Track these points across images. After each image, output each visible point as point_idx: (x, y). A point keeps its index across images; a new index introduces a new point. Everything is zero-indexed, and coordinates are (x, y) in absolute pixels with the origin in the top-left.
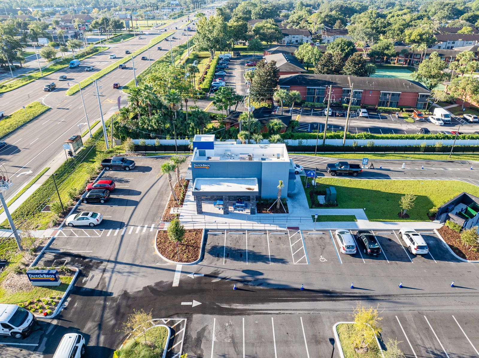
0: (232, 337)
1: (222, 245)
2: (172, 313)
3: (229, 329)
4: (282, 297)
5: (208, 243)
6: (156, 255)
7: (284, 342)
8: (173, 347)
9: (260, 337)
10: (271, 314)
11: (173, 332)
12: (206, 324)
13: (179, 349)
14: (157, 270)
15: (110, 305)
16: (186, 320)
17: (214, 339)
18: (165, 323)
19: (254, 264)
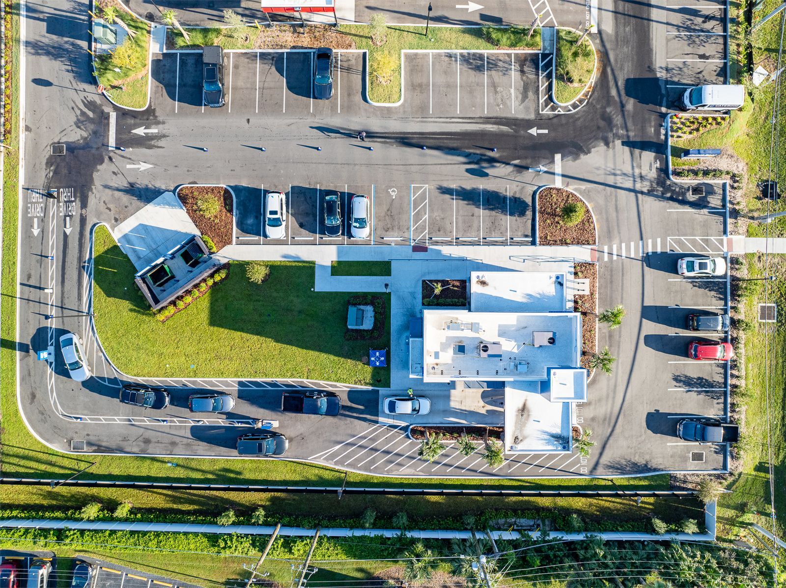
0: (496, 92)
1: (512, 217)
2: (555, 120)
3: (499, 101)
4: (447, 139)
5: (530, 222)
6: (589, 202)
7: (451, 86)
8: (547, 83)
9: (471, 92)
10: (459, 118)
11: (550, 98)
12: (521, 107)
13: (542, 82)
14: (582, 177)
15: (618, 129)
16: (540, 112)
17: (512, 91)
18: (559, 109)
19: (475, 186)
